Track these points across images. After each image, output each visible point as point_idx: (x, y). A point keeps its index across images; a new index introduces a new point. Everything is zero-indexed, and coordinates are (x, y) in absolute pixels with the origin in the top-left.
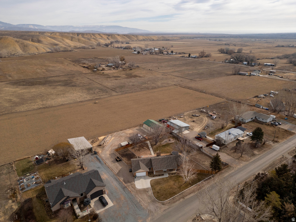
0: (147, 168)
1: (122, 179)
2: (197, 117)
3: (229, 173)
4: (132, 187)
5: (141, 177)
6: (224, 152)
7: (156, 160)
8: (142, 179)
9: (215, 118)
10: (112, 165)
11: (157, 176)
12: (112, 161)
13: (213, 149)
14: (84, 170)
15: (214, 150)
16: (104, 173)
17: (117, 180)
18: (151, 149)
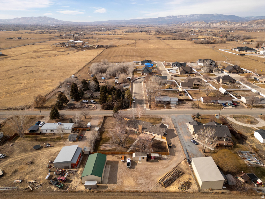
10: (177, 144)
12: (176, 147)
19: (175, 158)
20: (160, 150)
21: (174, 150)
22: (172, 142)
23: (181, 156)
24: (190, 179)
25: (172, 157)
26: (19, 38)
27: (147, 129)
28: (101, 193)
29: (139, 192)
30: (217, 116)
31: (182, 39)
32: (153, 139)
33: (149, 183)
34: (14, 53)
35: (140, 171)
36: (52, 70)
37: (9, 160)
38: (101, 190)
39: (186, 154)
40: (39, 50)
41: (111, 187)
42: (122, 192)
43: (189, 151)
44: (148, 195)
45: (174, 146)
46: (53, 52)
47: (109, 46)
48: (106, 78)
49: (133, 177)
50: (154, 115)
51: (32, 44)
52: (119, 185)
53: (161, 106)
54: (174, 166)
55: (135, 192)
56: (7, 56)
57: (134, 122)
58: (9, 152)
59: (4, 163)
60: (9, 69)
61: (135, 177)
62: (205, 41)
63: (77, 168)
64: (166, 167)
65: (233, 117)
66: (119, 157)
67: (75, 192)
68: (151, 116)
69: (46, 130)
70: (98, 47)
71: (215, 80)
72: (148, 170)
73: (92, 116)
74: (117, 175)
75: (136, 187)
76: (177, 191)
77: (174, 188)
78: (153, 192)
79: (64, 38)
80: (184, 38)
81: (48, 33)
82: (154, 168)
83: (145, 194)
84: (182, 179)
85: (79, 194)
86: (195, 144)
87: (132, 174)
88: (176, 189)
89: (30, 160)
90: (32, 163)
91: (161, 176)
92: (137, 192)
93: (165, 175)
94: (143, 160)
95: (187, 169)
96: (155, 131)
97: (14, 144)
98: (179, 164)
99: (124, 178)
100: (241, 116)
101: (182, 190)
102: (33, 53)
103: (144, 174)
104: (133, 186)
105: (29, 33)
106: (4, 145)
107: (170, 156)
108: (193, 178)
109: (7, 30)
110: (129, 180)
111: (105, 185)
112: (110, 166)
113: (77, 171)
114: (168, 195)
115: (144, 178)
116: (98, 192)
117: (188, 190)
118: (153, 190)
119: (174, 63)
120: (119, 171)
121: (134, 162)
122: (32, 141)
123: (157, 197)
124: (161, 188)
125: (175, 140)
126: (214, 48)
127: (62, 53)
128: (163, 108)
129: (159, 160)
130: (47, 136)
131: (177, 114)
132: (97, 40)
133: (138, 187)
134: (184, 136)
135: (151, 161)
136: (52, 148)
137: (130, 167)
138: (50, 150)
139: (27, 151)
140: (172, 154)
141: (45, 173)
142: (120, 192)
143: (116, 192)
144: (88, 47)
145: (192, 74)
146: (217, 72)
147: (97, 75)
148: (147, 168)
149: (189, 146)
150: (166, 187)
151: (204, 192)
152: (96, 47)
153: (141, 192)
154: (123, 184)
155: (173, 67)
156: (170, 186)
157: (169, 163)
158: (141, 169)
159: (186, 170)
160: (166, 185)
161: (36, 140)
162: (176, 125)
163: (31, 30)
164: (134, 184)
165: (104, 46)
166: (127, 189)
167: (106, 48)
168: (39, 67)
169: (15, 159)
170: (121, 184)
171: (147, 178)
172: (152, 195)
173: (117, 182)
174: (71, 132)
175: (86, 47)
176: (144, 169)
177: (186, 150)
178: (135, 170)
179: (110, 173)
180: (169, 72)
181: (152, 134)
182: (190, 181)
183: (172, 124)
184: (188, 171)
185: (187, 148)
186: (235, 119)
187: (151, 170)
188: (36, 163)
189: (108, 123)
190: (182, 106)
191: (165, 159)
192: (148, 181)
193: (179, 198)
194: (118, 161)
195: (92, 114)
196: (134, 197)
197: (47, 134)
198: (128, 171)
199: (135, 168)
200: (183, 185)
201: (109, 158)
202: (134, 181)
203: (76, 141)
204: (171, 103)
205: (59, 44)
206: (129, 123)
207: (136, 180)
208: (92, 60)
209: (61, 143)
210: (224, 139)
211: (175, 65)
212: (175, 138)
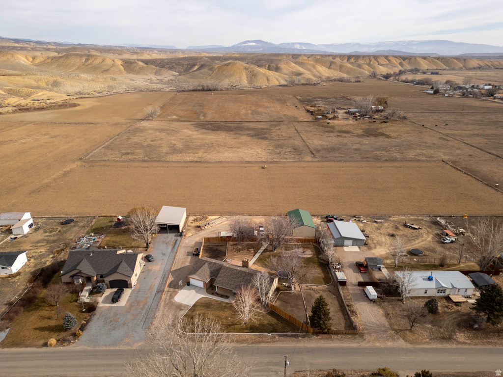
0: (210, 277)
1: (171, 279)
2: (412, 231)
3: (342, 344)
4: (171, 295)
5: (195, 287)
6: (383, 308)
7: (228, 271)
8: (194, 290)
9: (452, 242)
11: (217, 294)
12: (188, 252)
13: (366, 294)
14: (146, 250)
15: (367, 296)
16: (160, 264)
17: (164, 278)
18: (257, 255)
43: (170, 248)
125: (182, 263)
162: (156, 298)
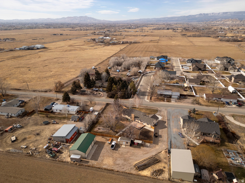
1: (166, 124)
10: (164, 134)
16: (174, 132)
17: (169, 125)
19: (157, 147)
20: (146, 138)
21: (159, 140)
22: (160, 133)
23: (164, 146)
24: (164, 168)
25: (155, 146)
26: (61, 34)
27: (139, 118)
28: (82, 166)
29: (114, 171)
30: (215, 113)
31: (208, 36)
32: (143, 127)
33: (126, 165)
34: (53, 47)
35: (121, 153)
36: (78, 62)
37: (23, 130)
38: (83, 164)
39: (169, 144)
40: (73, 45)
41: (92, 163)
42: (99, 168)
43: (173, 142)
44: (121, 175)
45: (161, 136)
46: (84, 47)
47: (133, 42)
48: (120, 71)
49: (114, 157)
50: (152, 107)
51: (70, 40)
52: (99, 163)
53: (162, 99)
54: (154, 154)
55: (110, 170)
56: (48, 49)
57: (129, 111)
58: (25, 124)
59: (19, 131)
60: (46, 59)
61: (115, 158)
62: (231, 39)
63: (70, 143)
64: (145, 154)
65: (233, 116)
66: (107, 139)
67: (62, 162)
68: (149, 107)
69: (57, 110)
70: (123, 43)
71: (228, 78)
72: (129, 154)
73: (97, 102)
74: (100, 154)
75: (112, 166)
76: (148, 176)
77: (146, 173)
78: (126, 173)
79: (96, 35)
80: (209, 36)
81: (85, 30)
82: (135, 153)
83: (118, 173)
84: (157, 166)
85: (65, 164)
86: (182, 137)
87: (113, 155)
88: (148, 174)
89: (38, 132)
90: (38, 134)
91: (138, 161)
92: (112, 170)
93: (142, 160)
94: (127, 144)
95: (165, 158)
96: (146, 120)
97: (30, 118)
98: (159, 153)
99: (105, 157)
100: (242, 116)
101: (153, 176)
102: (68, 47)
103: (124, 157)
104: (111, 165)
105: (70, 30)
106: (23, 118)
107: (154, 144)
108: (167, 167)
109: (54, 28)
110: (109, 159)
111: (88, 160)
112: (97, 145)
113: (69, 146)
114: (139, 178)
115: (122, 160)
116: (80, 165)
117: (159, 177)
118: (127, 171)
119: (189, 60)
120: (104, 151)
121: (118, 145)
122: (44, 117)
123: (128, 178)
124: (134, 170)
125: (163, 131)
126: (240, 46)
127: (91, 48)
128: (163, 101)
129: (142, 146)
130: (57, 115)
131: (174, 108)
132: (123, 37)
133: (115, 167)
134: (173, 129)
135: (134, 146)
136: (57, 124)
137: (113, 148)
138: (55, 126)
139: (38, 124)
140: (156, 143)
141: (45, 143)
142: (98, 168)
143: (94, 167)
144: (114, 43)
145: (205, 71)
146: (233, 71)
147: (113, 68)
148: (128, 152)
149: (175, 138)
150: (139, 171)
151: (174, 181)
152: (121, 43)
153: (116, 171)
154: (102, 162)
155: (188, 64)
156: (143, 171)
157: (150, 150)
158: (123, 152)
159: (163, 159)
160: (140, 169)
161: (47, 117)
162: (169, 118)
163: (73, 28)
164: (112, 164)
165: (129, 42)
166: (104, 167)
167: (130, 44)
168: (69, 58)
169: (27, 130)
170: (101, 162)
171: (125, 160)
172: (124, 176)
173: (99, 159)
174: (76, 114)
175: (112, 43)
176: (125, 152)
177: (171, 142)
178: (117, 152)
179: (95, 151)
180: (182, 68)
181: (143, 123)
182: (164, 169)
183: (166, 117)
184: (165, 160)
185: (172, 140)
186: (234, 118)
187: (131, 154)
188: (41, 135)
189: (108, 109)
190: (182, 101)
191: (147, 147)
192: (125, 163)
193: (148, 182)
194: (105, 142)
195: (97, 101)
196: (108, 174)
197: (57, 113)
198: (111, 152)
199: (117, 150)
200: (155, 171)
201: (98, 139)
202: (113, 161)
203: (77, 122)
204: (173, 97)
205: (90, 40)
206: (124, 111)
207: (115, 161)
208: (114, 54)
209: (65, 121)
210: (212, 136)
211: (190, 62)
212: (164, 129)
